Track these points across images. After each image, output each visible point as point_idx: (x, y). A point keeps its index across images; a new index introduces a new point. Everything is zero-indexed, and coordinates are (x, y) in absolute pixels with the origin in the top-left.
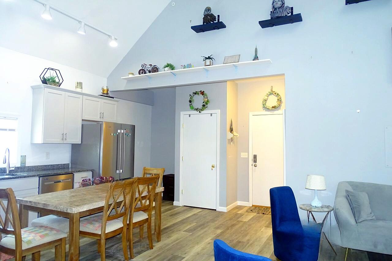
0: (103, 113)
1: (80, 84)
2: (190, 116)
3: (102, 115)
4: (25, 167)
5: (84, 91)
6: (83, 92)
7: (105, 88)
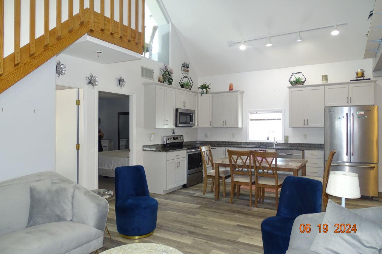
3: (349, 98)
4: (288, 143)
5: (330, 81)
7: (359, 72)
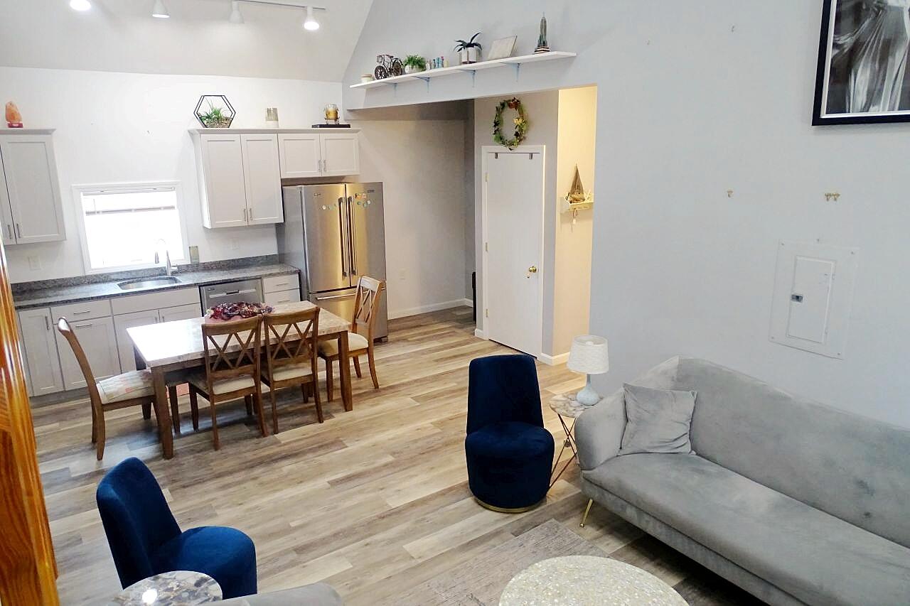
0: (325, 162)
1: (272, 114)
2: (497, 157)
3: (322, 163)
6: (282, 127)
7: (331, 109)
